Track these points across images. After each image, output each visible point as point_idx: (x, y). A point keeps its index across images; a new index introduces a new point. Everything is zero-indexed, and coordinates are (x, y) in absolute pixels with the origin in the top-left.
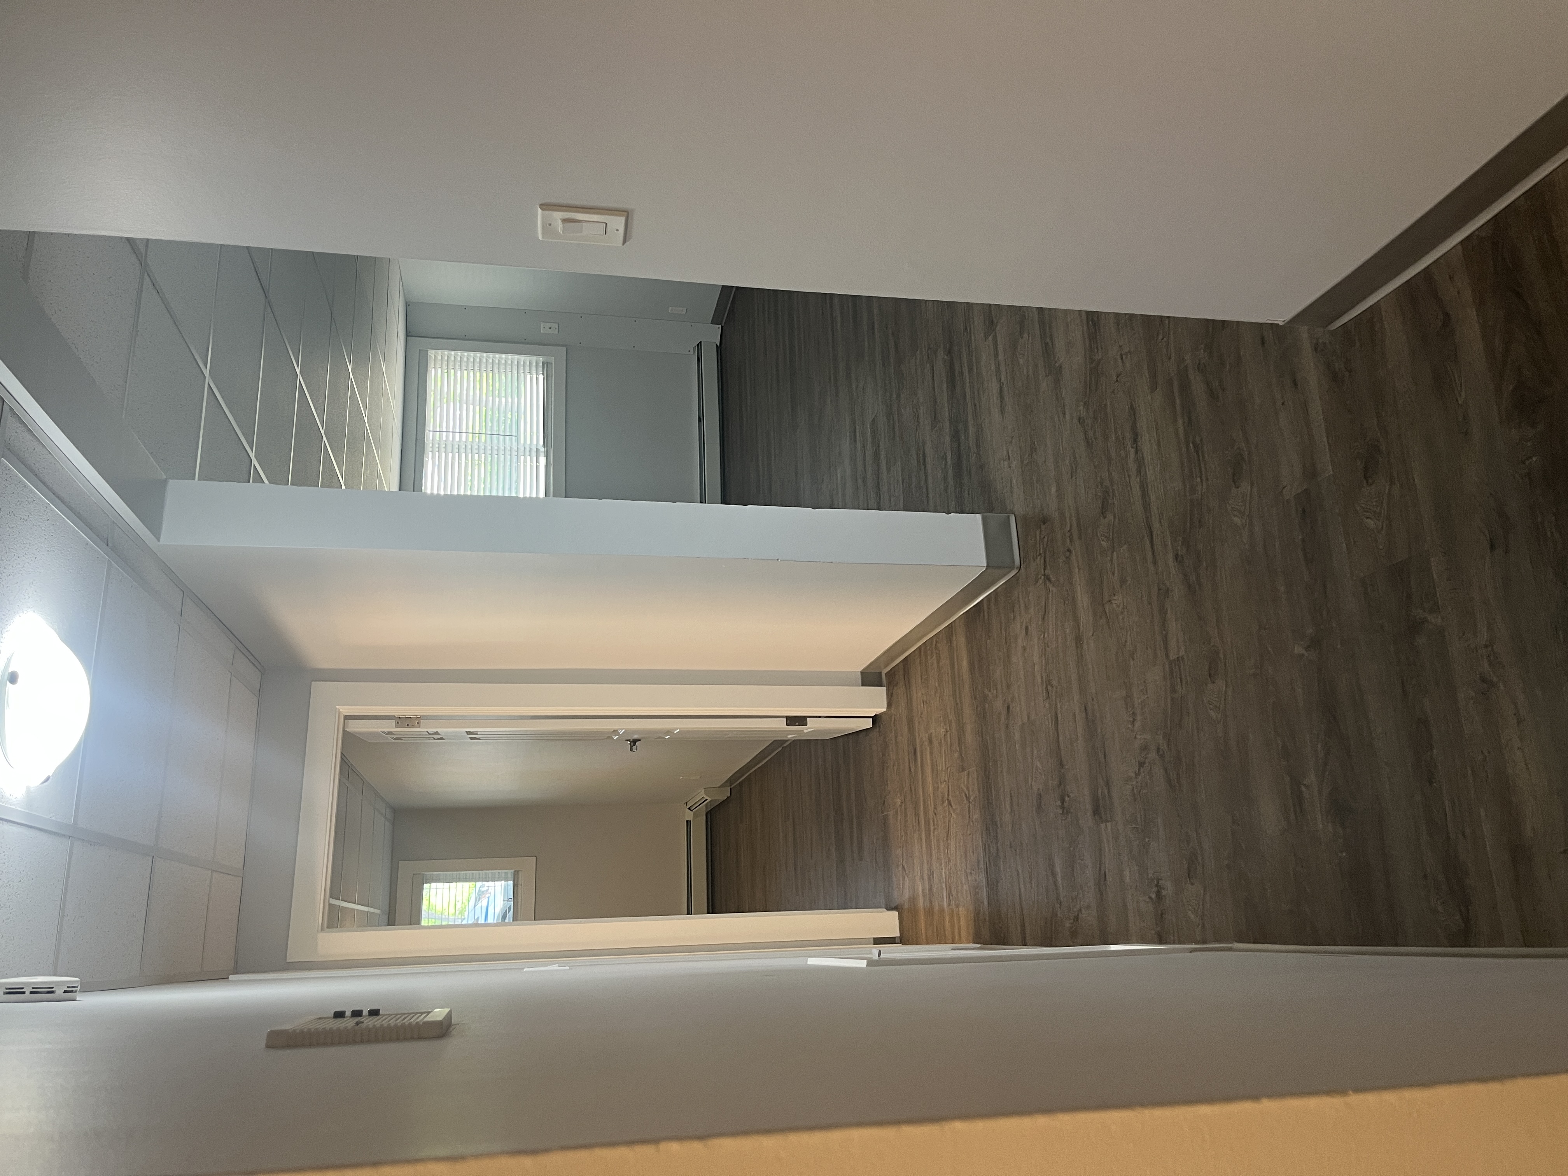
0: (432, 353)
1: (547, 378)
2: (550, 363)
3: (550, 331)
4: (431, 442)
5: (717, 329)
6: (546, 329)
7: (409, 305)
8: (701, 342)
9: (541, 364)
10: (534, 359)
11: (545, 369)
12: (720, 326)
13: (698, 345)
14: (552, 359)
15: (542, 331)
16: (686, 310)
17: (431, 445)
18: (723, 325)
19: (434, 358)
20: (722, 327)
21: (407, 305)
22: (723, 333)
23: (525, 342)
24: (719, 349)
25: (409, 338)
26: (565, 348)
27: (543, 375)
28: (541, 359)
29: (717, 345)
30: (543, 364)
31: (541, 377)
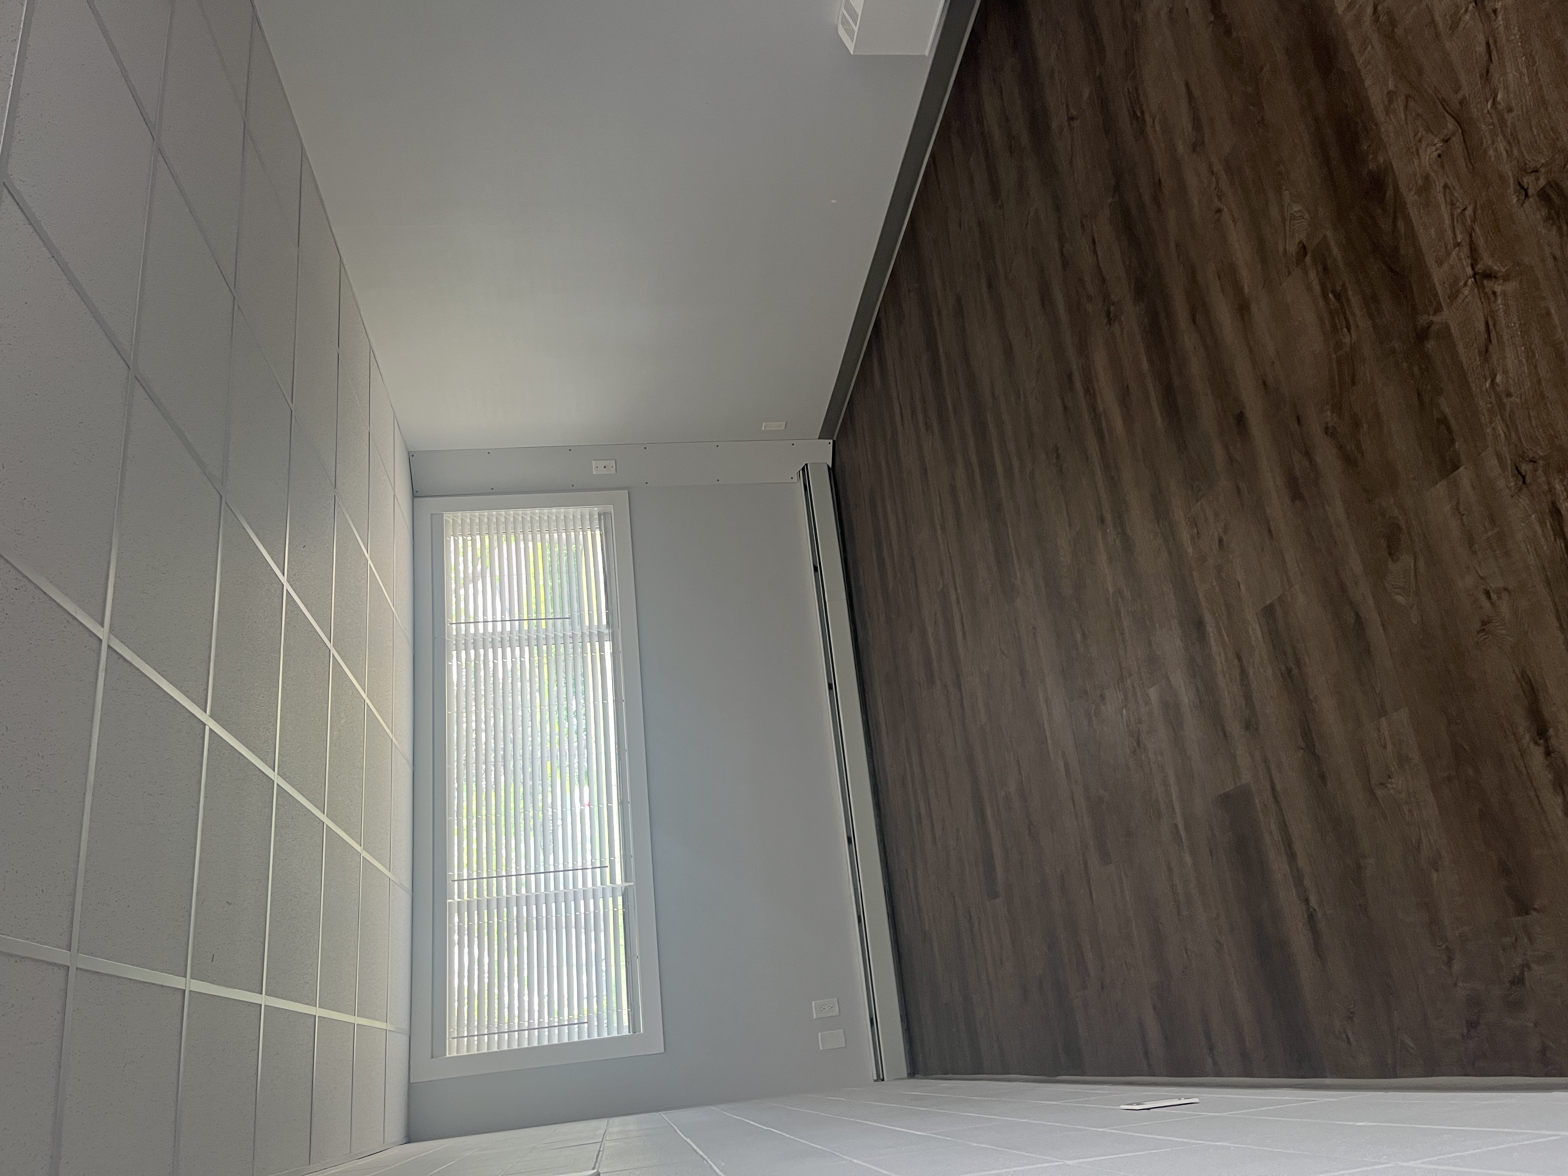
0: (448, 517)
1: (606, 535)
2: (608, 513)
3: (604, 472)
4: (454, 637)
5: (828, 445)
6: (598, 468)
7: (413, 456)
8: (807, 465)
9: (596, 516)
10: (586, 510)
11: (603, 521)
12: (831, 441)
13: (803, 469)
14: (610, 508)
15: (594, 473)
16: (786, 424)
17: (454, 642)
18: (835, 439)
19: (451, 522)
20: (834, 442)
21: (411, 457)
22: (836, 448)
23: (573, 489)
24: (832, 471)
25: (415, 500)
26: (627, 491)
27: (600, 530)
28: (596, 509)
29: (828, 467)
30: (599, 515)
31: (598, 532)
